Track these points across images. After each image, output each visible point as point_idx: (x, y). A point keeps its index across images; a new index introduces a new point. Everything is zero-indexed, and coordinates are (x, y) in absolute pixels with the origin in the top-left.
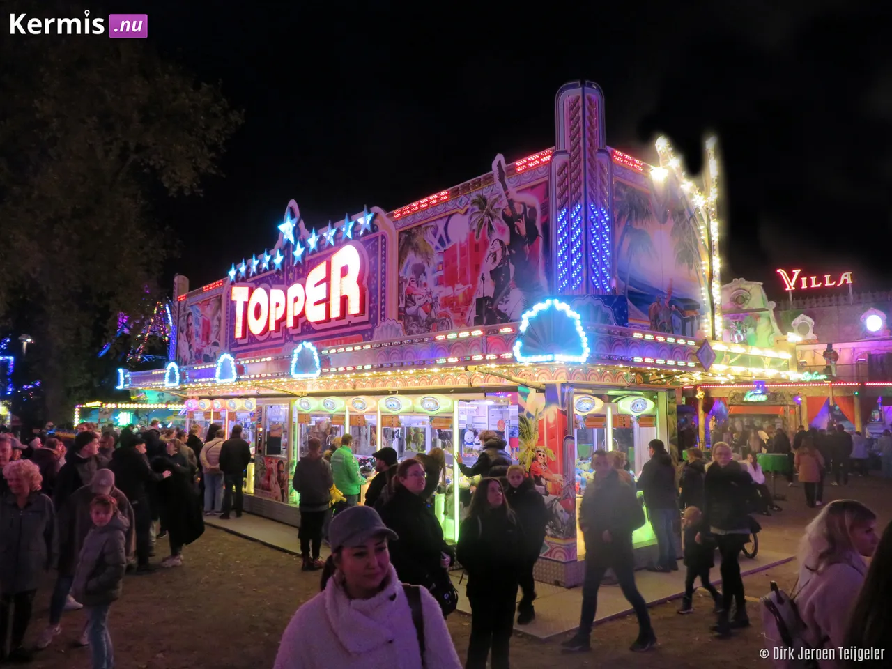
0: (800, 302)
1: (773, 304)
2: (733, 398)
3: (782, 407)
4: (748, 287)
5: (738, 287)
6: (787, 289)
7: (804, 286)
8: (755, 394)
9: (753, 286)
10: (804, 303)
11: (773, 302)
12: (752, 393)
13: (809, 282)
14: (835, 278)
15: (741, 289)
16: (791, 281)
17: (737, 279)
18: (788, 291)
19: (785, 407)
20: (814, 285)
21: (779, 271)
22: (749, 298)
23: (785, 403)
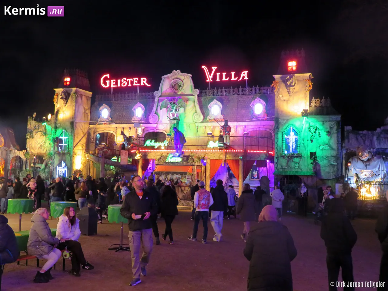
0: (215, 90)
1: (197, 91)
2: (159, 159)
3: (191, 167)
4: (182, 78)
5: (176, 77)
6: (207, 81)
7: (218, 80)
8: (174, 156)
9: (185, 77)
10: (218, 92)
11: (197, 90)
12: (172, 155)
13: (221, 77)
14: (238, 75)
15: (177, 78)
16: (210, 75)
17: (175, 71)
18: (208, 82)
19: (193, 167)
20: (224, 79)
21: (203, 67)
22: (182, 85)
23: (193, 164)
